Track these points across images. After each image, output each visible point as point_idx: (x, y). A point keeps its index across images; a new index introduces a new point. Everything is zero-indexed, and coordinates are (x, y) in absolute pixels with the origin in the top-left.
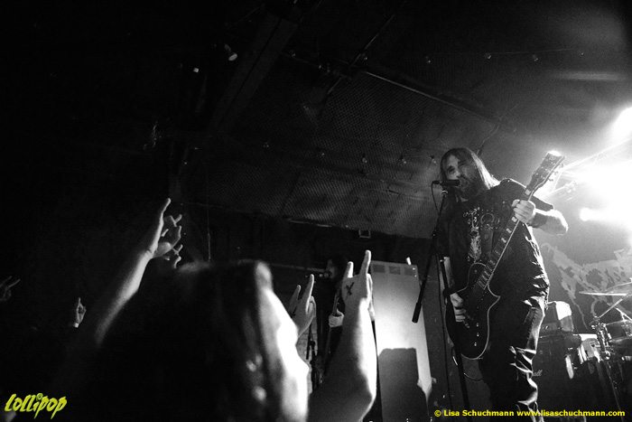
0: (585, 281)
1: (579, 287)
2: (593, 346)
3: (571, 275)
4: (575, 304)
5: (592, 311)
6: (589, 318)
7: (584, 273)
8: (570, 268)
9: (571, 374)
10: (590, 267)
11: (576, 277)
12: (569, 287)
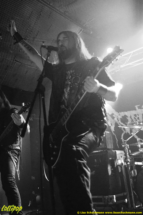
0: (120, 122)
1: (116, 125)
2: (121, 157)
3: (113, 118)
4: (114, 134)
5: (122, 138)
6: (120, 142)
7: (120, 117)
8: (113, 114)
9: (110, 173)
10: (123, 114)
11: (116, 119)
12: (112, 124)
